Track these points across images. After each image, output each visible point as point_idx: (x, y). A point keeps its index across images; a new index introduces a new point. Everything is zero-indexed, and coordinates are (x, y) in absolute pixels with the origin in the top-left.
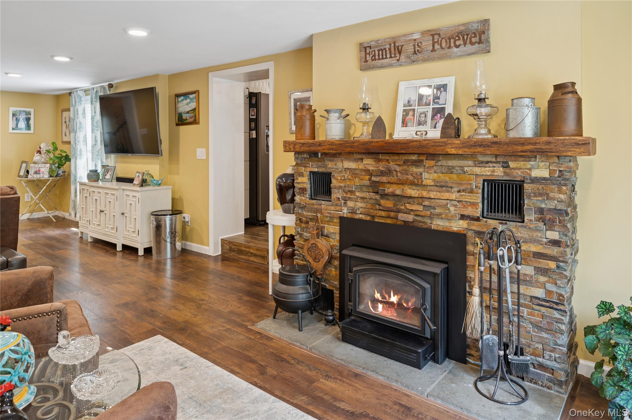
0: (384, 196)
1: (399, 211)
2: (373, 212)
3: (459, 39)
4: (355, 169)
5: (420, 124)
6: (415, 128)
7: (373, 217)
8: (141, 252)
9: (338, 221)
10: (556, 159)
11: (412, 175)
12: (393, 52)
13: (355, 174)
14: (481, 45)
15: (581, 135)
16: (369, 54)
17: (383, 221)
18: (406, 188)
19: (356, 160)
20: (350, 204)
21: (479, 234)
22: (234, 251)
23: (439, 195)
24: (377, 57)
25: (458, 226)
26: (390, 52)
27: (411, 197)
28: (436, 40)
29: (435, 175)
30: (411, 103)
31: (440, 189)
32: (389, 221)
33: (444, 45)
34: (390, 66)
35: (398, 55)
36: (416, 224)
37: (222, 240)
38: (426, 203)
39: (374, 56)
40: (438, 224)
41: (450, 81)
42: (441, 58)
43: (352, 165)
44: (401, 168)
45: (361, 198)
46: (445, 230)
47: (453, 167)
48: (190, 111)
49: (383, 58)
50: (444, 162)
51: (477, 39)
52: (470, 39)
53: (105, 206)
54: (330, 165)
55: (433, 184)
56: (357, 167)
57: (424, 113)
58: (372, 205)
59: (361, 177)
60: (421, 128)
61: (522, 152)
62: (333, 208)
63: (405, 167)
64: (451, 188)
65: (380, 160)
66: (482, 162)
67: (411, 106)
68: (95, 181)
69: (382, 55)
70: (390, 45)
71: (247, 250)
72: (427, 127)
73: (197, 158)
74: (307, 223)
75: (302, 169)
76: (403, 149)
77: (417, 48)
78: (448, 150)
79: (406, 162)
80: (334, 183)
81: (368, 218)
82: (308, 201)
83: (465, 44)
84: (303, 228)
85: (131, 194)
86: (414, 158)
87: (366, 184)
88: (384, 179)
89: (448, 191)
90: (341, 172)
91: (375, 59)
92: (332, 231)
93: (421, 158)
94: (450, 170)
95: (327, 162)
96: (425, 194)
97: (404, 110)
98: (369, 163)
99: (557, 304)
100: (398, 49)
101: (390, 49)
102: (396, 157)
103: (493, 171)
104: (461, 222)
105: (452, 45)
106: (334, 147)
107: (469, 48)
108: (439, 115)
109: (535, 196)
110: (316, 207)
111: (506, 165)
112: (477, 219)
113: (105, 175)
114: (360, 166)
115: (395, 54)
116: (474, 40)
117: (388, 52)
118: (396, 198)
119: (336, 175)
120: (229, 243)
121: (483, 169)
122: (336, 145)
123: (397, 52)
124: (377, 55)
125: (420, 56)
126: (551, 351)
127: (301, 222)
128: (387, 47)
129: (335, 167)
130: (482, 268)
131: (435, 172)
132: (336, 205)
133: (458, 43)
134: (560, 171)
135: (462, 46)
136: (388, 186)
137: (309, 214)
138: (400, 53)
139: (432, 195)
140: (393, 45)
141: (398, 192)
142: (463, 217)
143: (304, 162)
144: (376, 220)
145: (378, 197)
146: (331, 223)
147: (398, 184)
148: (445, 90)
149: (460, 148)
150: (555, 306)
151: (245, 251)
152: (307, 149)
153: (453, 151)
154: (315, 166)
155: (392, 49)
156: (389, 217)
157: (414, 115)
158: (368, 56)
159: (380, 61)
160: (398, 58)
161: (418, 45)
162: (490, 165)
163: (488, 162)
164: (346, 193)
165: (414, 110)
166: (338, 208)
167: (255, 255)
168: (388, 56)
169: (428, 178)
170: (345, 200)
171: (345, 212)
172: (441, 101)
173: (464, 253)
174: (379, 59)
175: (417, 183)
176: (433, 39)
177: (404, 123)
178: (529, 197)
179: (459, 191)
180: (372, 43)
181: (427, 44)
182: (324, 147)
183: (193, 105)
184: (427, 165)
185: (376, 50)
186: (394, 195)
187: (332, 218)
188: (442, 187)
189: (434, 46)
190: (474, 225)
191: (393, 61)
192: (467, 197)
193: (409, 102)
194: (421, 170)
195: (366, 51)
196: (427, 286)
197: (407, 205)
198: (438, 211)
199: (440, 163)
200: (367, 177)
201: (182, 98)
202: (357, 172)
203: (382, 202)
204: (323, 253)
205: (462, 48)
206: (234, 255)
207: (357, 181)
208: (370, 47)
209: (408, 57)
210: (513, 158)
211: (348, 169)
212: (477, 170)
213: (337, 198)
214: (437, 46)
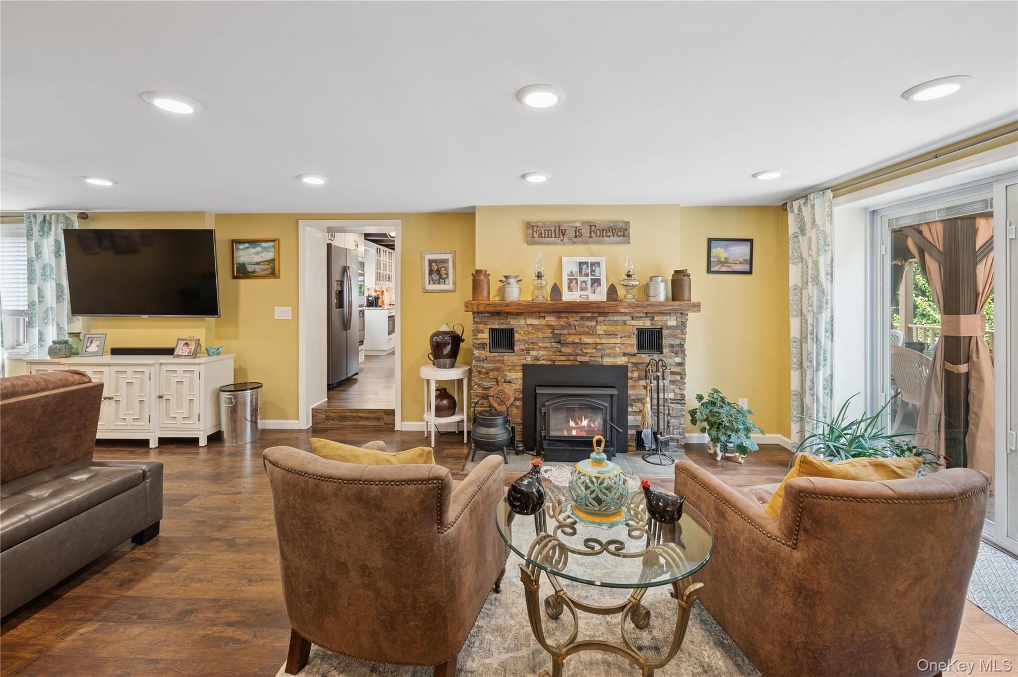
0: (566, 344)
1: (577, 355)
2: (554, 358)
3: (610, 231)
4: (538, 325)
5: (582, 289)
6: (580, 293)
7: (554, 361)
8: (203, 442)
9: (521, 368)
10: (680, 315)
11: (587, 327)
12: (557, 233)
13: (538, 329)
14: (624, 238)
15: (690, 301)
16: (536, 232)
17: (563, 364)
18: (582, 337)
19: (540, 317)
20: (533, 353)
21: (635, 364)
22: (332, 419)
23: (608, 341)
24: (543, 236)
25: (622, 361)
26: (555, 233)
27: (587, 344)
28: (592, 230)
29: (605, 327)
30: (573, 274)
31: (609, 337)
32: (568, 363)
33: (598, 234)
34: (555, 243)
35: (561, 236)
36: (591, 363)
37: (312, 409)
38: (599, 347)
39: (541, 234)
40: (608, 361)
41: (602, 260)
42: (595, 243)
43: (535, 322)
44: (578, 322)
45: (544, 347)
46: (613, 364)
47: (619, 321)
48: (262, 262)
49: (548, 237)
50: (610, 318)
51: (621, 234)
52: (617, 232)
53: (117, 390)
54: (513, 323)
55: (603, 333)
56: (539, 323)
57: (584, 282)
58: (554, 352)
59: (544, 331)
60: (583, 293)
61: (665, 310)
62: (516, 358)
63: (581, 322)
64: (617, 335)
65: (560, 317)
66: (638, 317)
67: (573, 276)
68: (67, 357)
69: (548, 235)
70: (555, 227)
71: (355, 414)
72: (589, 292)
73: (276, 318)
74: (487, 373)
75: (481, 327)
76: (584, 309)
77: (578, 234)
78: (619, 309)
79: (582, 318)
80: (517, 336)
81: (549, 363)
82: (488, 354)
83: (613, 236)
84: (482, 378)
85: (180, 369)
86: (589, 315)
87: (549, 336)
88: (565, 332)
89: (615, 338)
90: (523, 327)
91: (542, 237)
92: (514, 377)
93: (594, 315)
94: (616, 323)
95: (509, 320)
96: (598, 341)
97: (569, 279)
98: (551, 320)
99: (681, 400)
100: (562, 232)
101: (555, 231)
102: (574, 315)
103: (645, 323)
104: (623, 358)
105: (604, 235)
106: (522, 307)
107: (616, 239)
108: (596, 284)
109: (669, 337)
110: (497, 358)
111: (652, 319)
112: (634, 355)
113: (87, 347)
114: (543, 322)
115: (559, 235)
116: (619, 234)
117: (553, 233)
118: (574, 345)
119: (519, 330)
120: (325, 412)
121: (638, 322)
122: (523, 305)
123: (561, 233)
124: (543, 234)
125: (580, 239)
126: (677, 429)
127: (480, 373)
128: (553, 229)
129: (518, 323)
130: (652, 385)
131: (605, 325)
132: (520, 355)
133: (608, 234)
134: (682, 321)
135: (611, 237)
136: (568, 336)
137: (490, 365)
138: (563, 235)
139: (603, 341)
140: (557, 228)
141: (577, 341)
142: (625, 354)
143: (483, 320)
144: (556, 364)
145: (559, 346)
146: (512, 371)
147: (576, 335)
148: (599, 266)
149: (627, 308)
150: (680, 402)
151: (351, 416)
152: (493, 309)
153: (623, 310)
154: (497, 323)
155: (557, 231)
156: (569, 360)
157: (577, 283)
158: (535, 233)
159: (545, 239)
160: (562, 238)
161: (579, 232)
162: (643, 319)
163: (641, 317)
164: (529, 345)
165: (576, 280)
166: (521, 357)
167: (367, 419)
168: (553, 236)
169: (600, 329)
170: (528, 350)
171: (529, 360)
172: (597, 274)
173: (626, 378)
174: (545, 237)
175: (591, 333)
176: (591, 229)
177: (570, 289)
178: (666, 339)
179: (621, 337)
180: (540, 224)
181: (586, 231)
182: (511, 308)
183: (270, 255)
184: (598, 320)
185: (543, 229)
186: (574, 343)
187: (514, 366)
188: (610, 335)
189: (591, 234)
190: (633, 359)
191: (558, 240)
192: (628, 341)
193: (571, 273)
194: (594, 323)
195: (533, 229)
196: (607, 405)
197: (583, 350)
198: (607, 351)
199: (608, 318)
200: (550, 331)
201: (247, 245)
202: (539, 327)
203: (563, 349)
204: (509, 397)
205: (611, 238)
206: (332, 424)
207: (540, 335)
208: (537, 226)
209: (570, 239)
210: (657, 314)
211: (531, 325)
212: (634, 323)
213: (520, 349)
214: (593, 234)
